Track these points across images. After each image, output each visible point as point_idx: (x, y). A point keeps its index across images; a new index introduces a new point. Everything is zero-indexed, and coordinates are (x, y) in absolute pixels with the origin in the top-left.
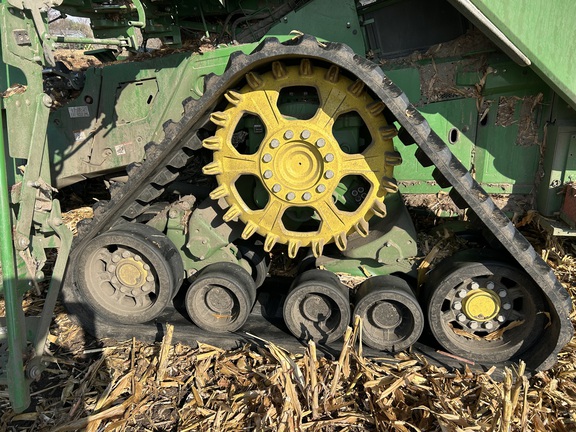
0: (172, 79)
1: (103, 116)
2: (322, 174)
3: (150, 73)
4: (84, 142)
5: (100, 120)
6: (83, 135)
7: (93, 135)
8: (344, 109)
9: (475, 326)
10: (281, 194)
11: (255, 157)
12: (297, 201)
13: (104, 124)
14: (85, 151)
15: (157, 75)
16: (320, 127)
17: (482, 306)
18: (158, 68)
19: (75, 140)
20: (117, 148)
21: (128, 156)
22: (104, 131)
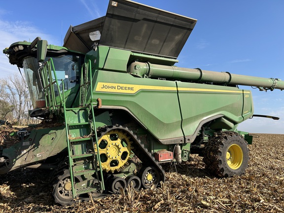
0: (61, 133)
1: (34, 144)
2: (119, 152)
3: (54, 131)
4: (25, 154)
5: (32, 146)
6: (25, 151)
7: (29, 151)
8: (123, 138)
9: (149, 182)
10: (111, 157)
11: (105, 149)
12: (114, 159)
13: (34, 147)
14: (25, 157)
15: (56, 132)
16: (118, 142)
17: (150, 177)
18: (57, 130)
19: (21, 153)
20: (38, 155)
21: (42, 157)
22: (33, 149)
